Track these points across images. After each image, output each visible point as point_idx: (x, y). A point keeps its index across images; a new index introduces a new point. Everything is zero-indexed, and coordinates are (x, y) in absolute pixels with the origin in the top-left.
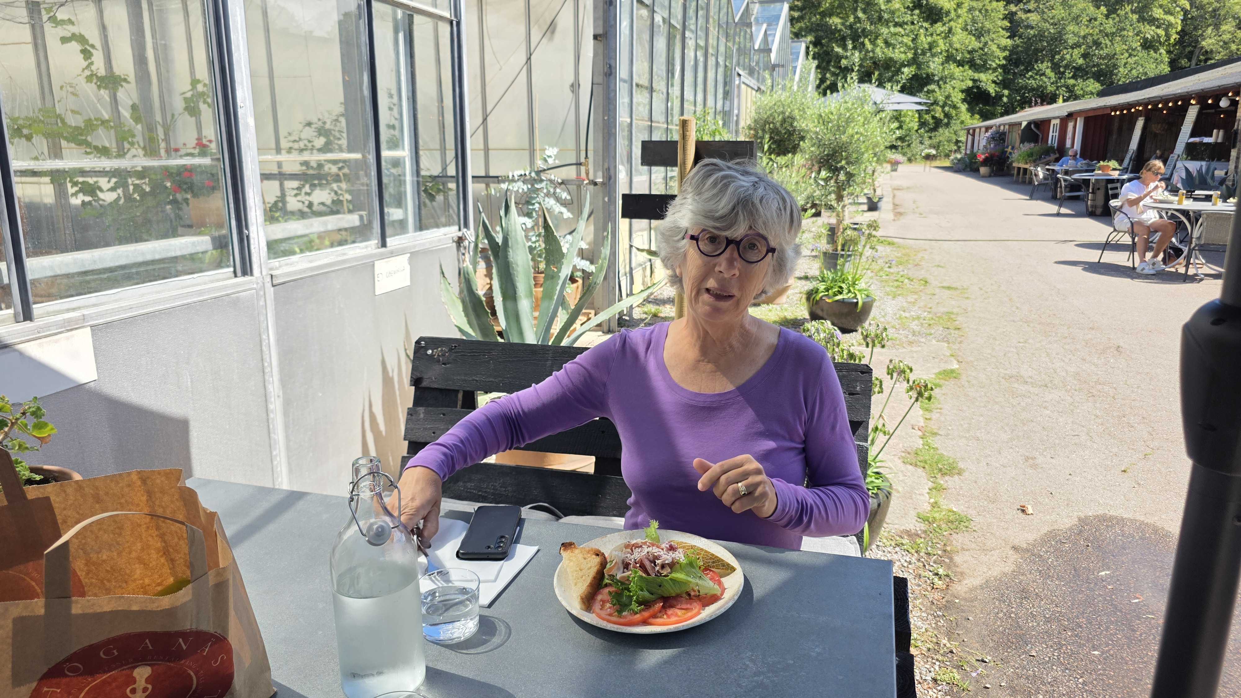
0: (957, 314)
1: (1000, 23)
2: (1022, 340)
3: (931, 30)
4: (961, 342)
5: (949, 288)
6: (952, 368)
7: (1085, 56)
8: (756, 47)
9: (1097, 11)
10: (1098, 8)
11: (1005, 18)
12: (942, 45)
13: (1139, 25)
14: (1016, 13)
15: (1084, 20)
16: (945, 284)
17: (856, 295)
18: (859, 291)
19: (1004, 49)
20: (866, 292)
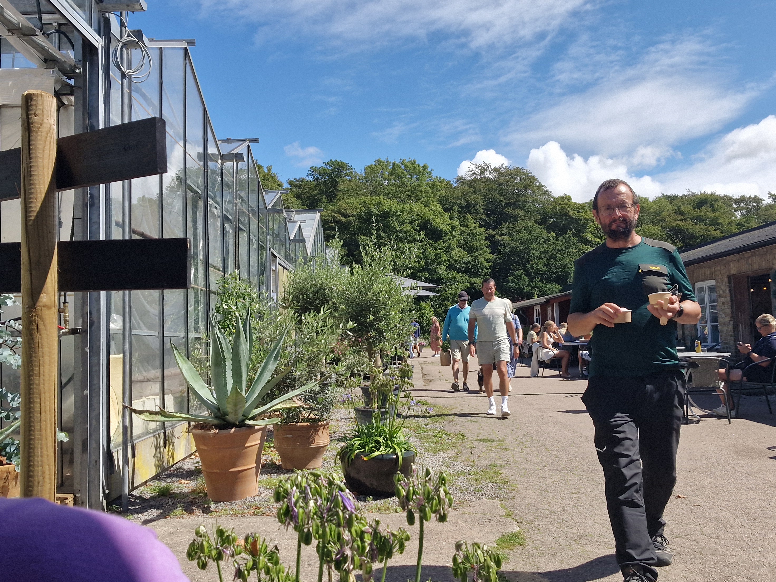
0: (501, 466)
1: (483, 242)
2: (574, 491)
3: (436, 246)
4: (513, 498)
5: (485, 441)
6: (514, 531)
7: (547, 265)
8: (292, 238)
9: (549, 235)
10: (550, 233)
11: (486, 239)
12: (444, 257)
13: (578, 244)
14: (494, 236)
15: (542, 241)
16: (481, 438)
17: (395, 449)
18: (398, 444)
19: (489, 261)
20: (405, 446)
